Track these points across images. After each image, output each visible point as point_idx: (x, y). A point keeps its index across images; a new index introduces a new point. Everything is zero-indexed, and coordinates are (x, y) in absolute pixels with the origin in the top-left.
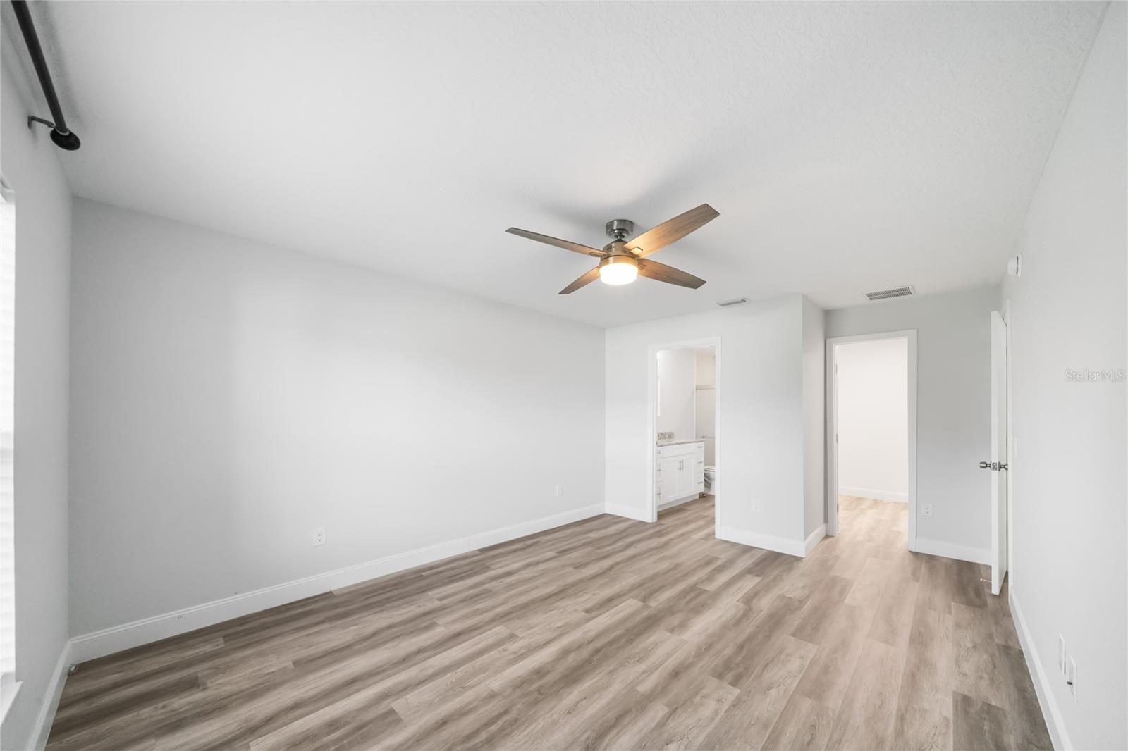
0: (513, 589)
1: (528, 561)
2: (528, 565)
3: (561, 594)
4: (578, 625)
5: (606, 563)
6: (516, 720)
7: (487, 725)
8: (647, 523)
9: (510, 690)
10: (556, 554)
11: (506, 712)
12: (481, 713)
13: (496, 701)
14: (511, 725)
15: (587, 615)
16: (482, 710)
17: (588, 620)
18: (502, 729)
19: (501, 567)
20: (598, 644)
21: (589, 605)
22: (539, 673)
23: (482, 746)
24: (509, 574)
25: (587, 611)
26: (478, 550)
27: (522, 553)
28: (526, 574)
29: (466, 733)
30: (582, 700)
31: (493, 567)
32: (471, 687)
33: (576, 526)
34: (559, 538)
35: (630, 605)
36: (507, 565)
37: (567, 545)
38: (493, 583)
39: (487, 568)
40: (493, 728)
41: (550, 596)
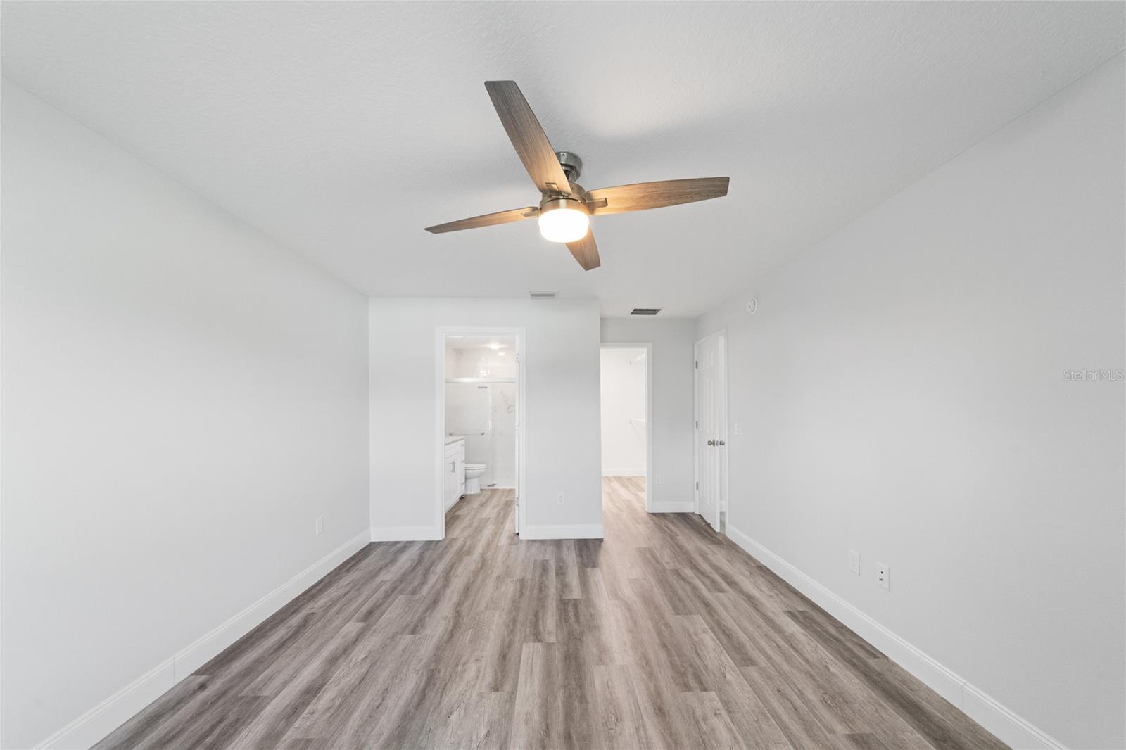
0: (349, 714)
1: (326, 653)
2: (333, 661)
3: (432, 683)
4: (507, 715)
5: (445, 609)
8: (438, 542)
10: (361, 624)
15: (503, 695)
17: (511, 699)
19: (285, 684)
20: (558, 727)
21: (489, 678)
24: (312, 691)
25: (496, 688)
26: (197, 673)
27: (301, 642)
28: (345, 676)
31: (266, 693)
33: (348, 571)
34: (339, 598)
35: (530, 656)
36: (292, 678)
37: (365, 602)
38: (300, 723)
39: (254, 704)
41: (422, 696)
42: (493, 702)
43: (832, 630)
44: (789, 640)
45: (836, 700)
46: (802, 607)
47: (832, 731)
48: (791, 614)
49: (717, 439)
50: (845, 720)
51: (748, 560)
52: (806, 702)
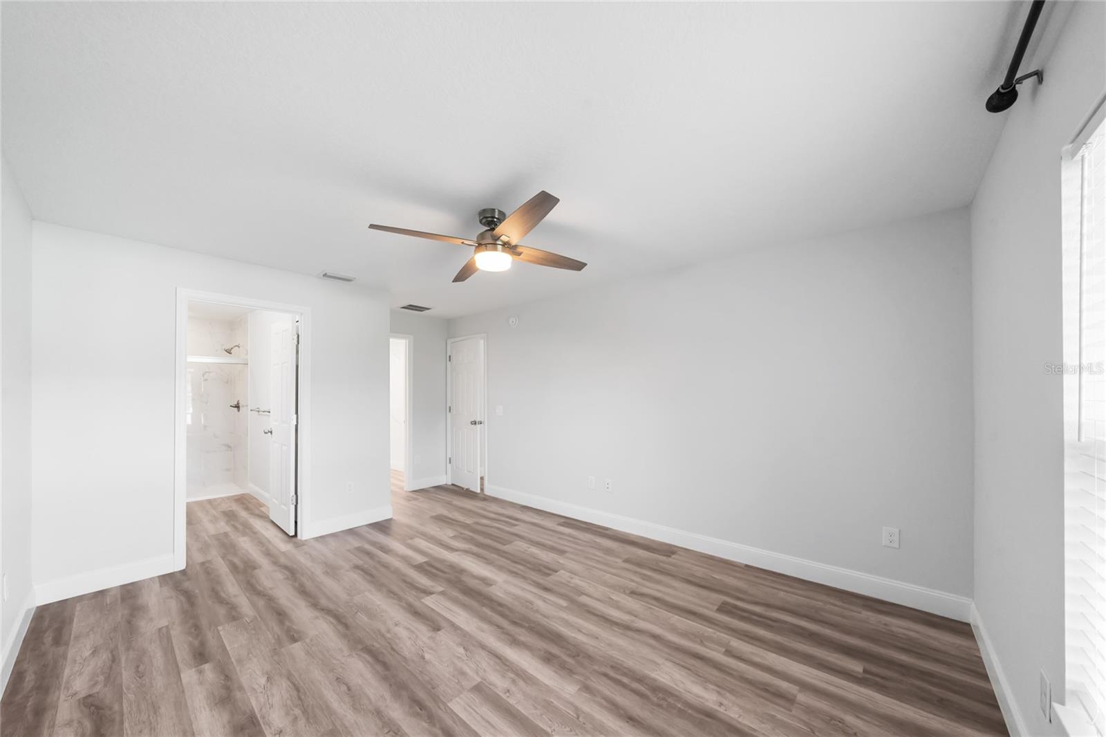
4: (465, 635)
6: (612, 667)
7: (624, 686)
9: (576, 676)
11: (606, 675)
12: (611, 692)
13: (592, 683)
14: (619, 669)
16: (607, 693)
18: (625, 674)
22: (548, 659)
23: (646, 684)
29: (637, 698)
30: (581, 632)
32: (577, 709)
40: (625, 680)
42: (444, 637)
43: (584, 526)
44: (569, 535)
45: (608, 551)
46: (563, 520)
47: (616, 562)
48: (560, 524)
49: (478, 420)
50: (618, 557)
51: (513, 505)
52: (600, 557)
